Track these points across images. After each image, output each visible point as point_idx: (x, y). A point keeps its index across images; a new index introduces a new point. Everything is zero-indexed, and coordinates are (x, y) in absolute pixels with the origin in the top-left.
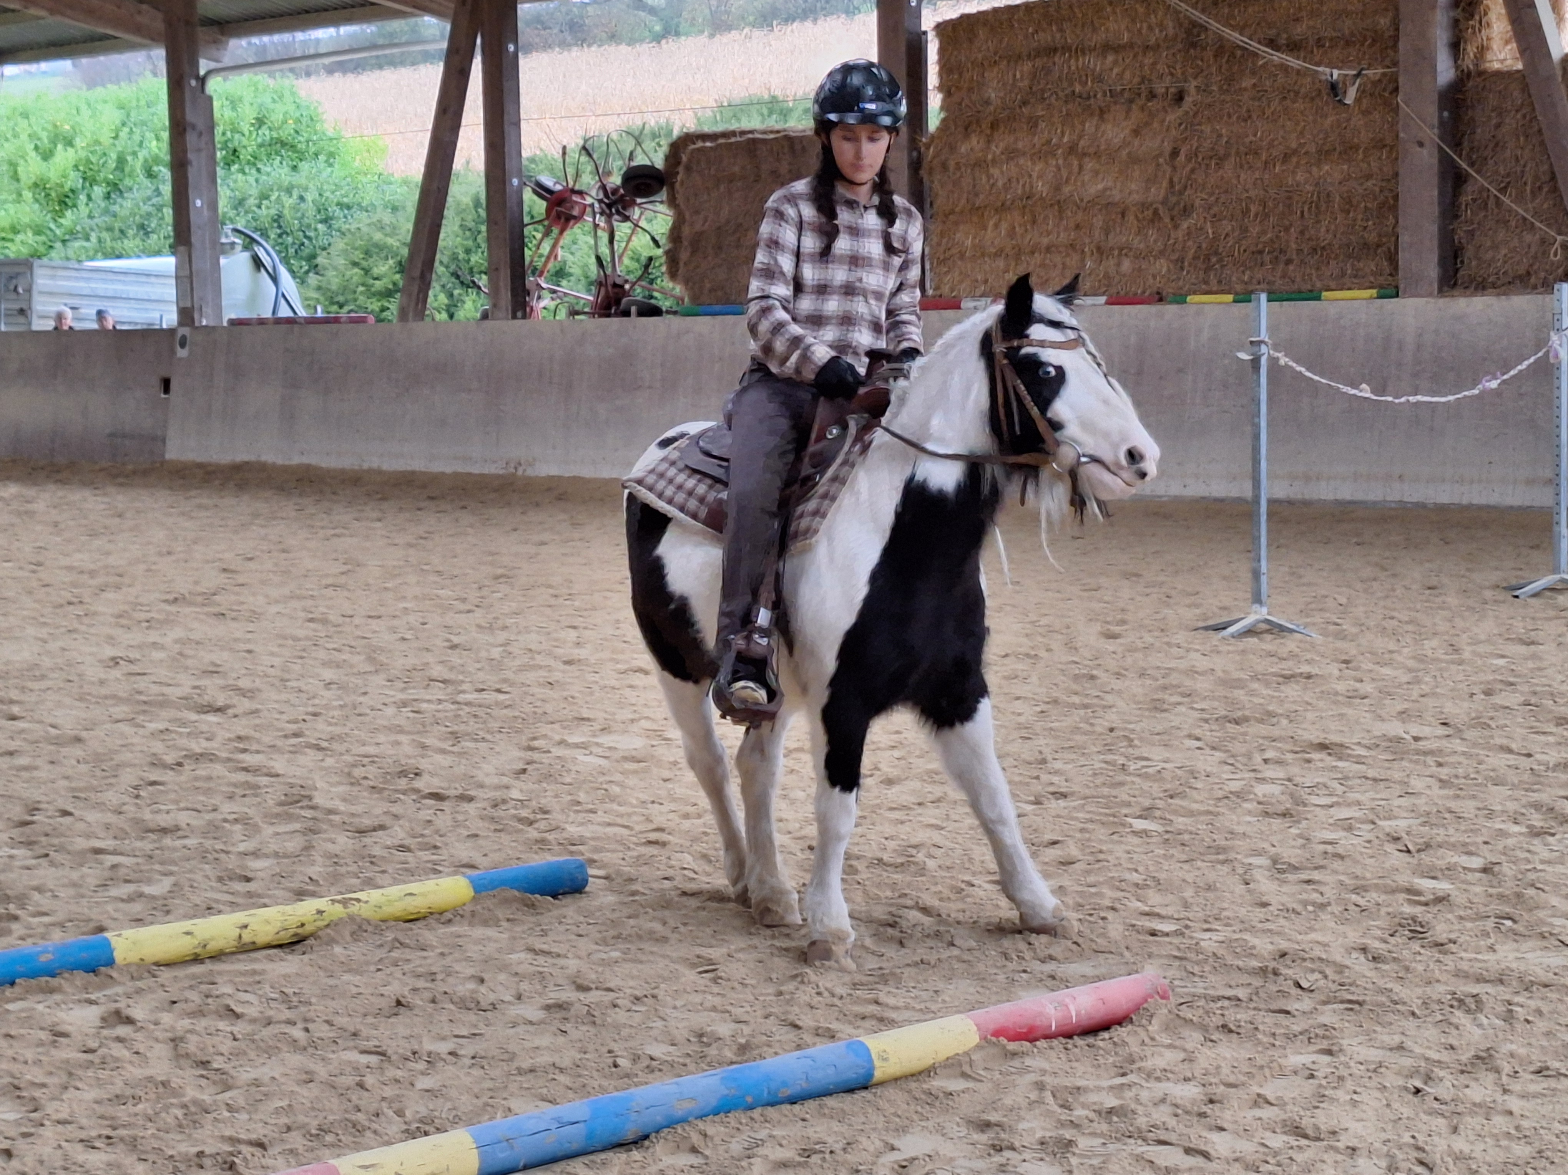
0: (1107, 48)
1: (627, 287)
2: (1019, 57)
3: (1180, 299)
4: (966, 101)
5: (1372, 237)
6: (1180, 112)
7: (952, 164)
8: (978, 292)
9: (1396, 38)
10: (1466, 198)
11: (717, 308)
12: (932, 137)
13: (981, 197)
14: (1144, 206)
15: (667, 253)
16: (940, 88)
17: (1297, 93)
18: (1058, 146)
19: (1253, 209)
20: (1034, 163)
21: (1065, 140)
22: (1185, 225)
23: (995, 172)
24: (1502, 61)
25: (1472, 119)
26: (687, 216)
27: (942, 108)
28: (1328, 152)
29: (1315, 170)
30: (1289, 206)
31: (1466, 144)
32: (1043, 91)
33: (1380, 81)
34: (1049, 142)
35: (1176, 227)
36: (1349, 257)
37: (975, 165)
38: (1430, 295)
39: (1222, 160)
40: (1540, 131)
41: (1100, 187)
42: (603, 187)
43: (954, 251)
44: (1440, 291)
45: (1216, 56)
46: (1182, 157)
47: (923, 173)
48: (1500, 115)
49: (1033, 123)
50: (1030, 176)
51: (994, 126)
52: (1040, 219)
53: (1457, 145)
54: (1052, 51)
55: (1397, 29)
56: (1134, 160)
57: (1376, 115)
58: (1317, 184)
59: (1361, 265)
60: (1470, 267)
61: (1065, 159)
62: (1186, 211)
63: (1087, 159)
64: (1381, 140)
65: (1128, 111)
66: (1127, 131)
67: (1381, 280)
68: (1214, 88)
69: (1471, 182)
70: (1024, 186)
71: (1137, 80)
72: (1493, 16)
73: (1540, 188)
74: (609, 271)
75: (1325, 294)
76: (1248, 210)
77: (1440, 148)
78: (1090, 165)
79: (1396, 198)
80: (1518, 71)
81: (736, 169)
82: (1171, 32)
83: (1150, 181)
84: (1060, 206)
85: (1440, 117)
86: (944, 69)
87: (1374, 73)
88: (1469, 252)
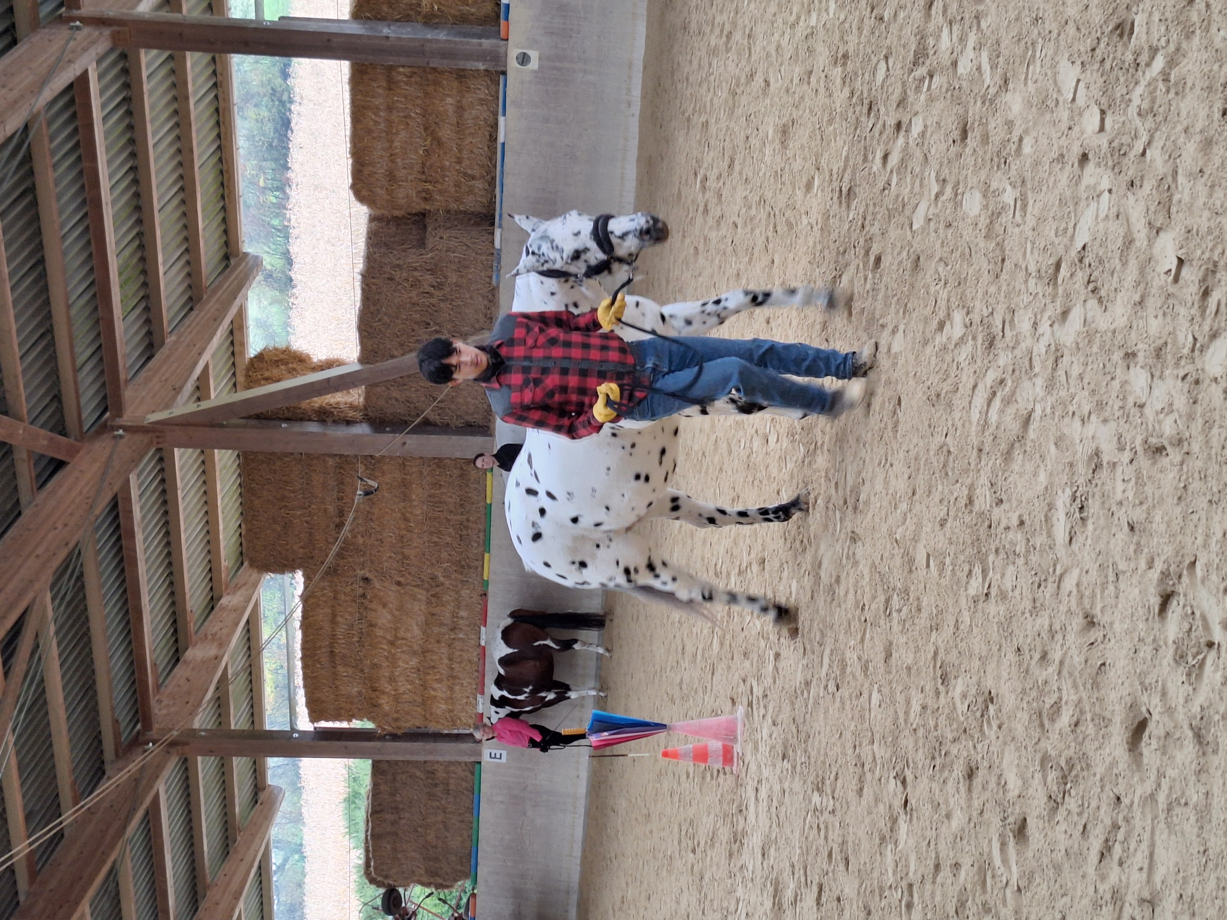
0: (333, 621)
2: (334, 673)
3: (485, 584)
4: (358, 706)
5: (457, 472)
6: (374, 579)
7: (395, 716)
8: (473, 703)
9: (341, 456)
10: (438, 420)
11: (473, 861)
12: (378, 726)
13: (416, 698)
14: (429, 603)
15: (436, 889)
16: (350, 721)
17: (369, 513)
18: (389, 652)
19: (435, 539)
20: (399, 667)
21: (385, 647)
22: (442, 579)
23: (402, 690)
24: (360, 397)
25: (392, 415)
26: (415, 877)
27: (361, 720)
28: (405, 496)
29: (415, 503)
30: (435, 519)
31: (406, 419)
32: (355, 660)
33: (365, 465)
34: (387, 658)
35: (442, 584)
36: (467, 485)
37: (397, 702)
38: (493, 441)
39: (405, 557)
41: (415, 627)
43: (448, 716)
44: (491, 436)
45: (343, 558)
46: (401, 579)
47: (399, 732)
48: (390, 399)
49: (375, 666)
50: (406, 669)
51: (375, 690)
52: (432, 664)
53: (406, 423)
54: (332, 654)
55: (336, 455)
56: (400, 608)
57: (385, 467)
58: (423, 502)
59: (473, 478)
60: (477, 418)
61: (398, 648)
62: (434, 578)
63: (398, 635)
64: (400, 465)
65: (372, 610)
66: (384, 611)
68: (362, 559)
69: (429, 416)
70: (412, 673)
71: (353, 604)
72: (333, 401)
75: (489, 500)
76: (435, 542)
77: (408, 433)
78: (401, 633)
79: (434, 459)
80: (366, 388)
81: (389, 847)
82: (326, 584)
83: (414, 598)
84: (425, 652)
85: (389, 432)
86: (337, 717)
87: (361, 468)
88: (470, 419)
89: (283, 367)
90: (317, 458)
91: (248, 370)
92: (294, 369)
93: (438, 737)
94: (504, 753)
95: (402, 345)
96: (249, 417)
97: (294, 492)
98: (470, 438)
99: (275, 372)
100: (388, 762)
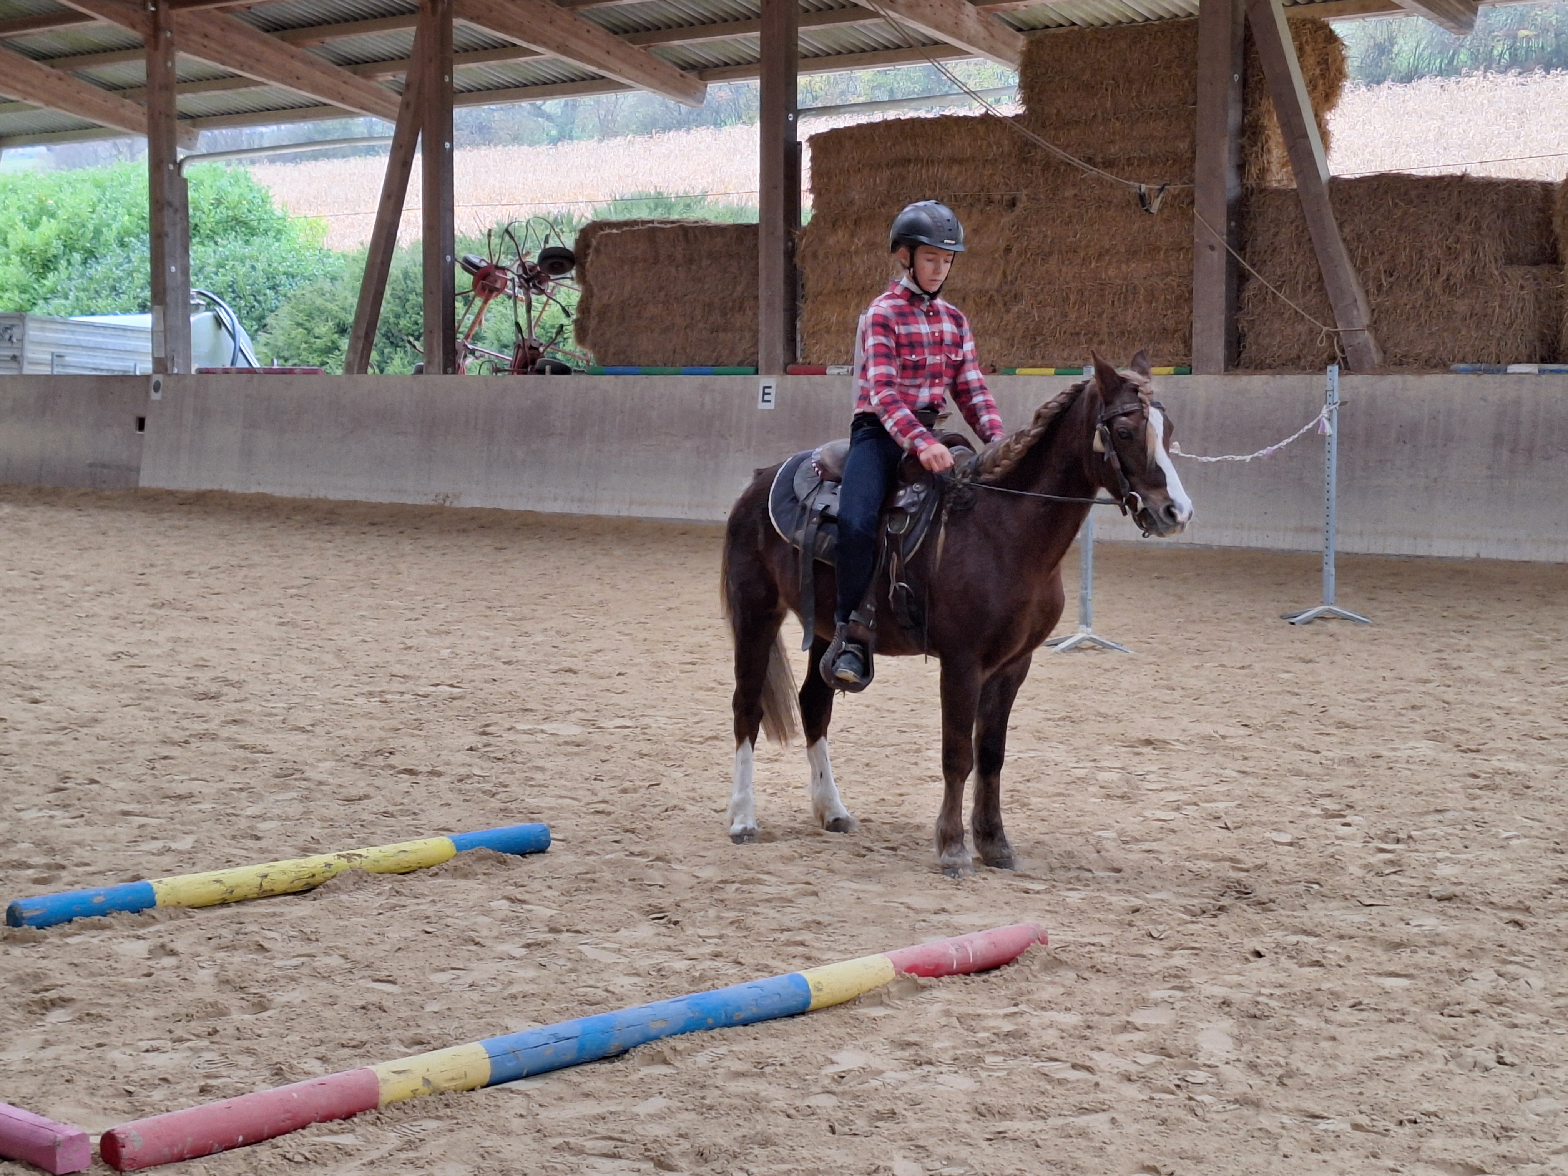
0: (954, 160)
1: (541, 349)
2: (879, 165)
3: (1010, 371)
4: (834, 201)
5: (1170, 324)
6: (1013, 215)
7: (821, 254)
8: (841, 361)
9: (1193, 160)
10: (1247, 294)
11: (620, 369)
12: (805, 230)
14: (981, 293)
15: (576, 322)
16: (812, 190)
17: (1110, 202)
19: (1072, 298)
22: (1015, 310)
23: (857, 260)
24: (1279, 182)
25: (1254, 228)
26: (595, 290)
27: (813, 206)
28: (1135, 253)
29: (1124, 267)
30: (1102, 296)
31: (1249, 249)
32: (899, 195)
33: (1179, 195)
35: (1008, 311)
36: (1152, 339)
37: (841, 254)
38: (1218, 373)
39: (1046, 256)
40: (1310, 240)
42: (523, 265)
43: (821, 326)
44: (1226, 370)
45: (1043, 170)
46: (1014, 253)
47: (797, 260)
48: (1277, 225)
51: (857, 223)
53: (1241, 249)
54: (906, 161)
55: (1194, 152)
56: (974, 254)
57: (1175, 223)
58: (1125, 279)
59: (1161, 346)
60: (1250, 351)
62: (1017, 298)
64: (1179, 243)
65: (970, 214)
67: (1177, 359)
68: (1042, 196)
69: (1253, 280)
71: (977, 188)
72: (1272, 144)
73: (1309, 287)
74: (526, 336)
76: (1068, 298)
77: (1228, 252)
79: (1191, 292)
80: (1292, 190)
81: (638, 252)
82: (1006, 149)
83: (987, 272)
85: (1228, 225)
86: (816, 174)
87: (1174, 188)
88: (1250, 339)
89: (1318, 72)
90: (1188, 127)
91: (1313, 22)
92: (1315, 87)
93: (792, 315)
94: (771, 406)
95: (1359, 237)
96: (1247, 27)
97: (1138, 96)
98: (1222, 341)
99: (1311, 60)
100: (756, 245)
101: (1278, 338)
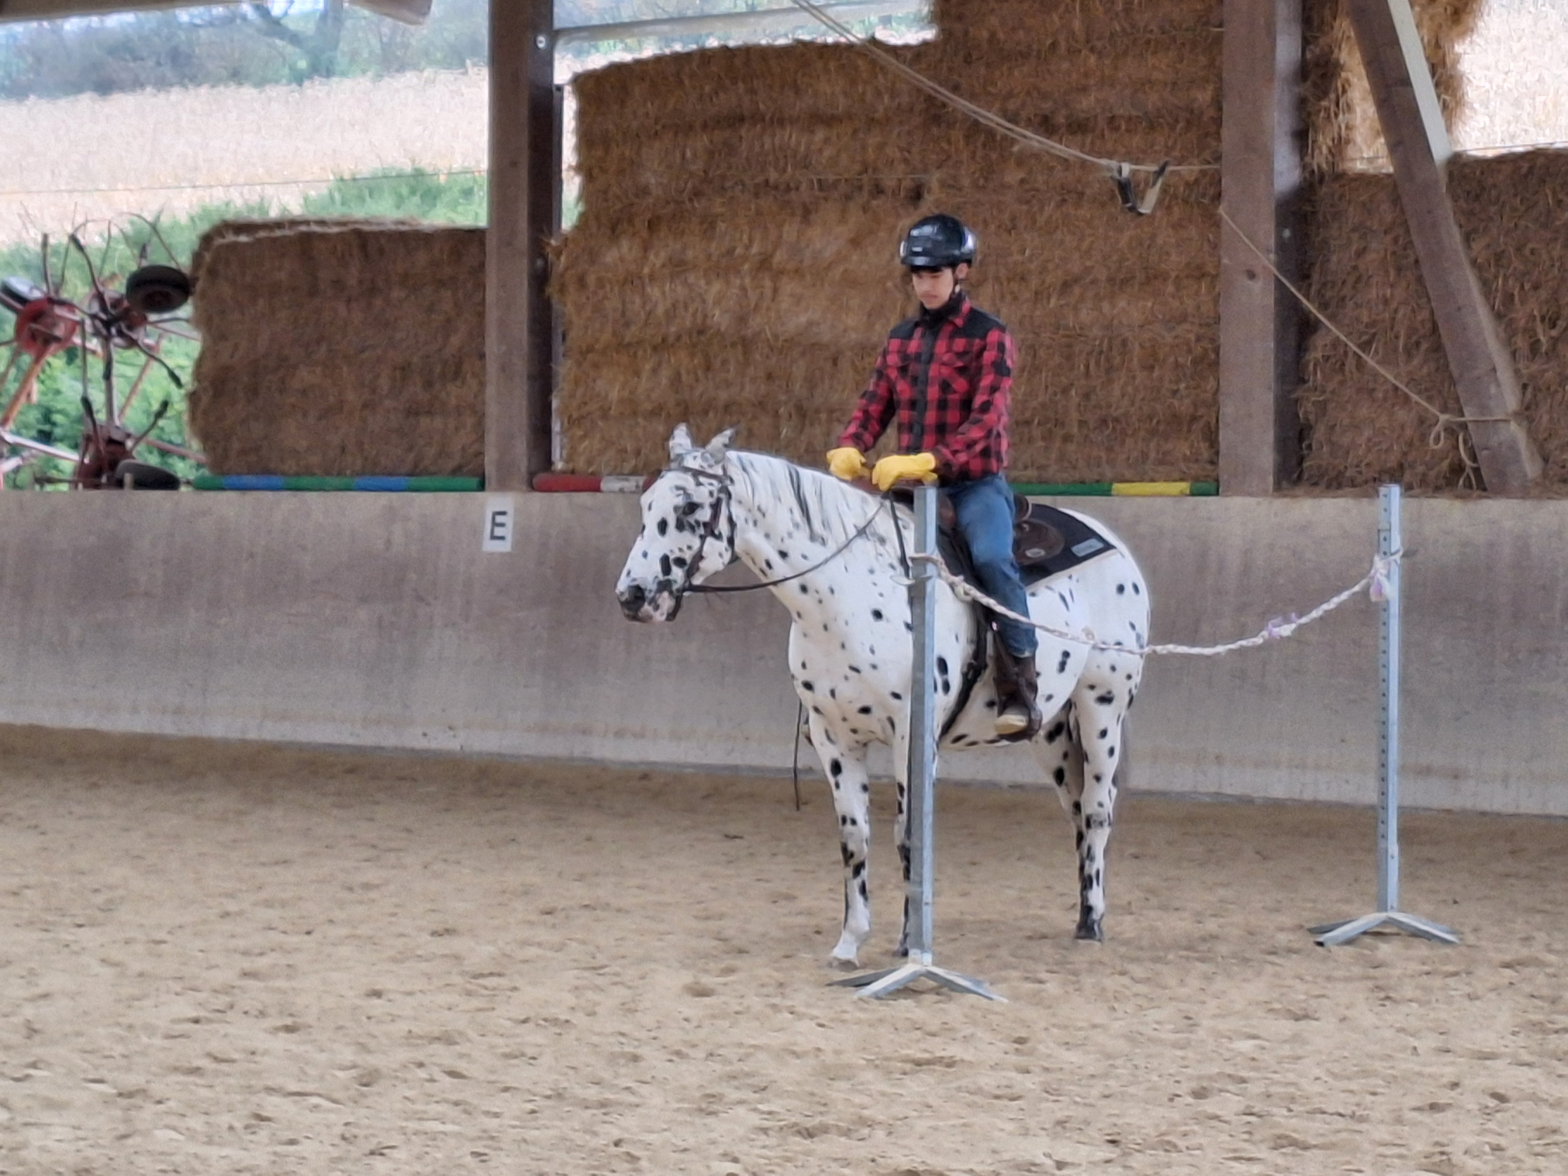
0: (815, 119)
1: (128, 443)
2: (691, 127)
4: (615, 190)
5: (1184, 406)
7: (592, 279)
8: (628, 466)
9: (1218, 122)
10: (1314, 355)
11: (250, 479)
12: (566, 240)
13: (633, 328)
15: (190, 395)
16: (579, 168)
17: (1081, 195)
18: (744, 259)
20: (708, 283)
21: (755, 250)
23: (654, 292)
24: (1370, 160)
25: (1325, 242)
27: (582, 197)
28: (1124, 282)
29: (1106, 306)
30: (1069, 358)
31: (1315, 277)
32: (723, 177)
33: (1197, 181)
34: (730, 253)
36: (1153, 433)
37: (625, 281)
38: (1264, 493)
40: (1417, 262)
41: (803, 319)
42: (100, 297)
43: (592, 407)
44: (1278, 487)
45: (967, 137)
47: (551, 291)
48: (1363, 237)
49: (708, 226)
50: (704, 301)
51: (652, 226)
52: (717, 363)
53: (1303, 276)
54: (736, 120)
55: (1220, 109)
56: (849, 281)
58: (1108, 327)
59: (1169, 446)
60: (1320, 454)
61: (754, 278)
63: (785, 279)
64: (1199, 267)
65: (844, 212)
66: (842, 242)
67: (1195, 469)
68: (966, 184)
69: (1321, 332)
70: (694, 315)
71: (856, 167)
72: (1354, 96)
73: (1418, 344)
74: (101, 417)
75: (1117, 487)
77: (1278, 282)
78: (788, 287)
79: (1217, 351)
80: (1389, 176)
81: (282, 276)
82: (905, 100)
83: (874, 313)
84: (746, 344)
85: (1279, 236)
86: (585, 142)
87: (1190, 170)
88: (1319, 434)
90: (1212, 64)
93: (543, 384)
94: (505, 546)
95: (1498, 259)
98: (1270, 436)
100: (482, 265)
101: (1367, 433)
